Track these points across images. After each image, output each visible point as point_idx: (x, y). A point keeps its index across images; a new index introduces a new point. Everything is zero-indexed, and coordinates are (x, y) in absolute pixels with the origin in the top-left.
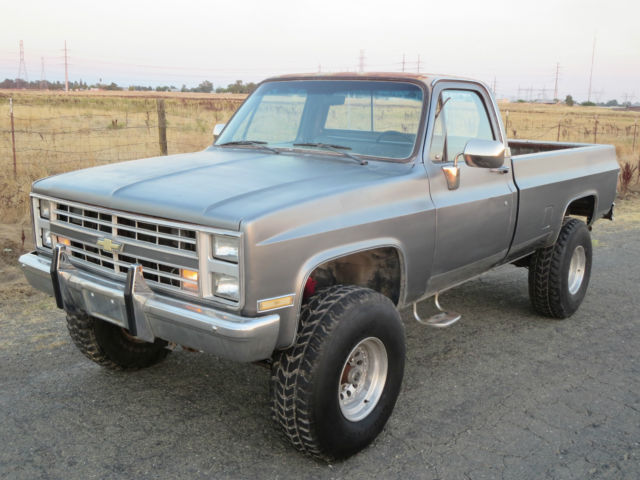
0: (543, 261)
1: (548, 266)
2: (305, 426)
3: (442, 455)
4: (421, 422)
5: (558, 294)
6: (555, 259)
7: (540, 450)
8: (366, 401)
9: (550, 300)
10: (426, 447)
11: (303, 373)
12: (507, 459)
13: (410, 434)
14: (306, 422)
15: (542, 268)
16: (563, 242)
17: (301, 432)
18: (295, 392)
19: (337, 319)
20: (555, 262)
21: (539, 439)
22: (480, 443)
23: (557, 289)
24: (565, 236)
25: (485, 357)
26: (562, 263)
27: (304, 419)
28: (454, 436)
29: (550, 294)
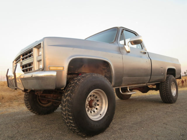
0: (163, 86)
1: (165, 87)
2: (71, 119)
3: (131, 136)
4: (125, 126)
5: (169, 95)
6: (166, 85)
7: (172, 134)
8: (100, 114)
9: (167, 97)
10: (125, 133)
11: (69, 98)
12: (158, 137)
13: (120, 129)
14: (71, 118)
15: (163, 88)
16: (168, 80)
17: (70, 123)
18: (67, 106)
19: (82, 79)
20: (167, 86)
21: (171, 131)
22: (147, 132)
23: (168, 94)
24: (168, 79)
25: (148, 111)
26: (168, 86)
27: (70, 116)
28: (136, 130)
29: (167, 95)
